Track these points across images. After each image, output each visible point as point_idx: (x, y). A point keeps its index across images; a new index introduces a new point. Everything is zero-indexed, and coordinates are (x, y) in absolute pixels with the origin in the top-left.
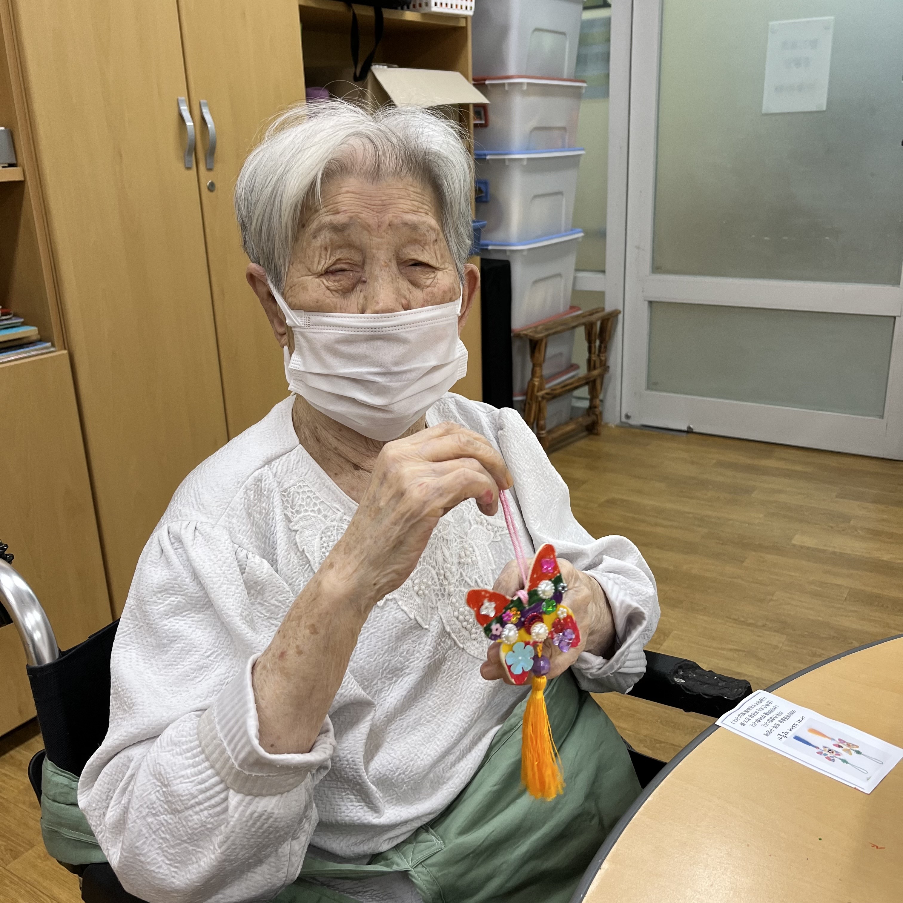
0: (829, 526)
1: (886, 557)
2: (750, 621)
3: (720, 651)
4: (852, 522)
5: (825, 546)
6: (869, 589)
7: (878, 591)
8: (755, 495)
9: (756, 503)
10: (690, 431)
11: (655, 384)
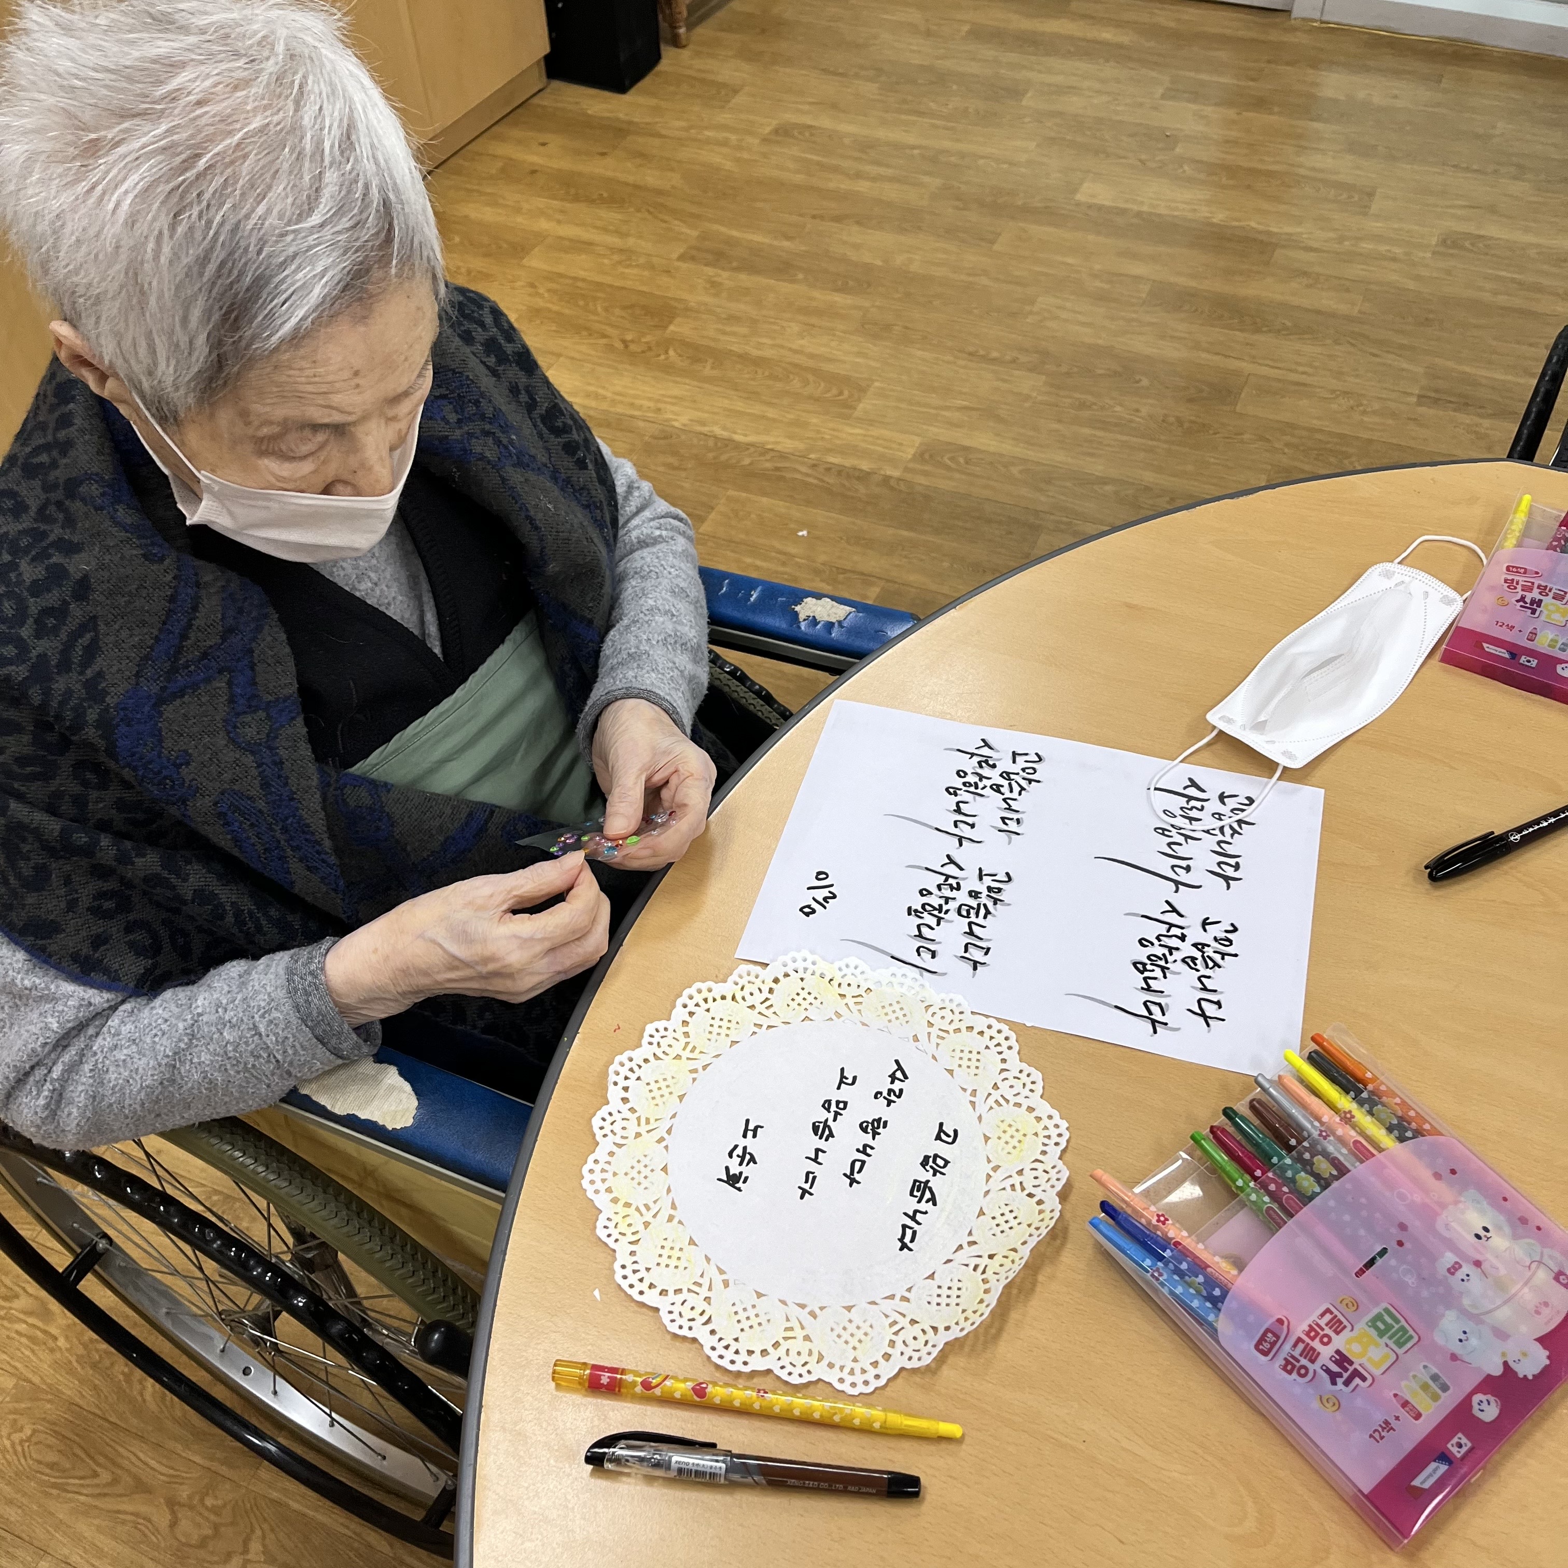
0: (1140, 161)
1: (1219, 217)
2: (995, 354)
3: (943, 413)
4: (1179, 150)
5: (1127, 201)
6: (1182, 281)
7: (1193, 284)
8: (1029, 101)
9: (1027, 120)
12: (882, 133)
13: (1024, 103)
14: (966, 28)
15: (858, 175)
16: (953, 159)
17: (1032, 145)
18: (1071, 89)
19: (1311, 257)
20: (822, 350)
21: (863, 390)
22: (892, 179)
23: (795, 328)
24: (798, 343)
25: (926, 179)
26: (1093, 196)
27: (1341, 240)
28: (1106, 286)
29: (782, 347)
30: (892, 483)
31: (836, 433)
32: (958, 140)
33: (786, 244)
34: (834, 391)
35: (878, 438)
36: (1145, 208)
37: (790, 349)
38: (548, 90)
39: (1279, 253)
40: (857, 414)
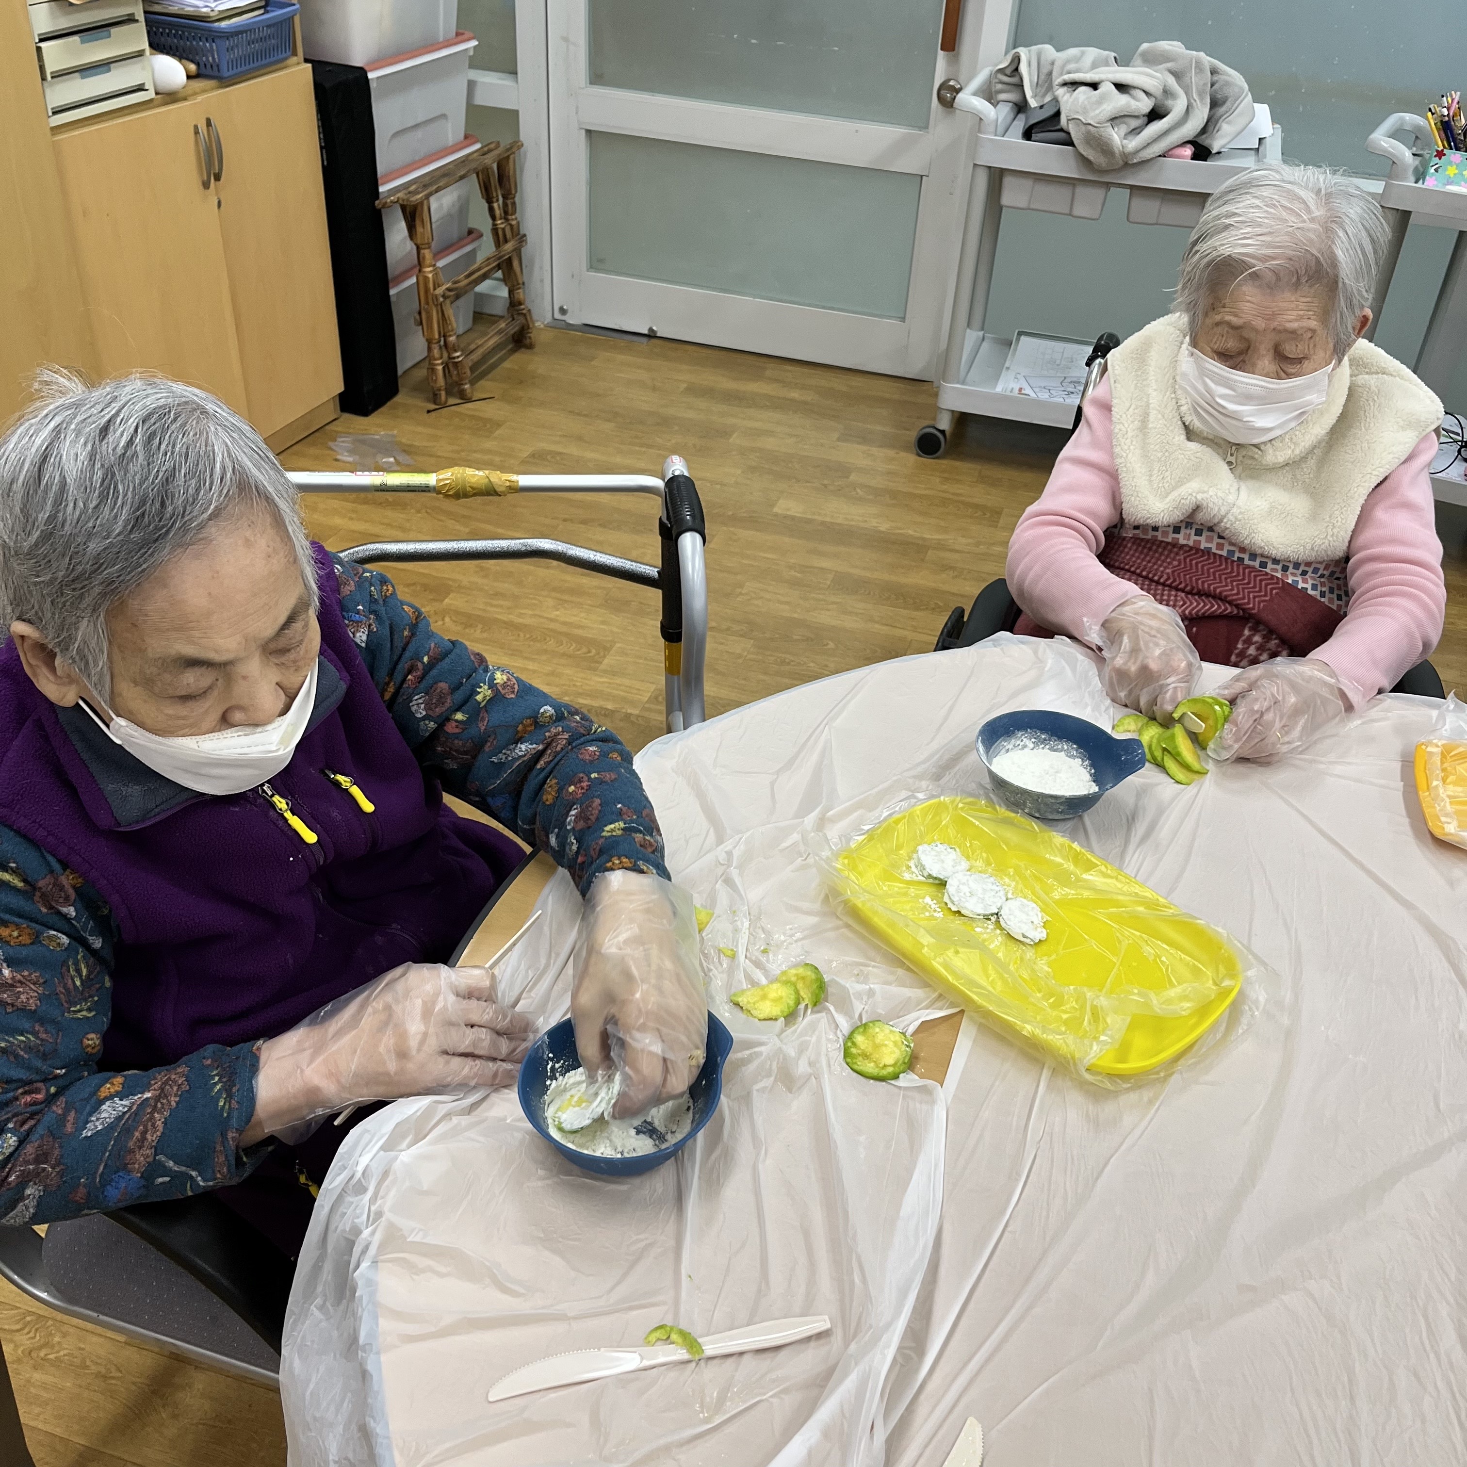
0: (823, 484)
1: (884, 527)
4: (853, 477)
5: (814, 514)
6: (858, 572)
7: (867, 574)
8: (735, 440)
9: (734, 453)
10: (652, 334)
11: (601, 261)
13: (731, 440)
14: (685, 385)
17: (739, 472)
18: (769, 433)
19: (956, 556)
20: (573, 619)
21: (607, 649)
23: (550, 602)
24: (554, 614)
26: (788, 510)
27: (978, 544)
28: (799, 575)
29: (540, 616)
30: (633, 719)
31: (585, 681)
34: (584, 650)
35: (620, 685)
36: (828, 519)
37: (547, 618)
38: (341, 419)
39: (930, 552)
40: (602, 667)
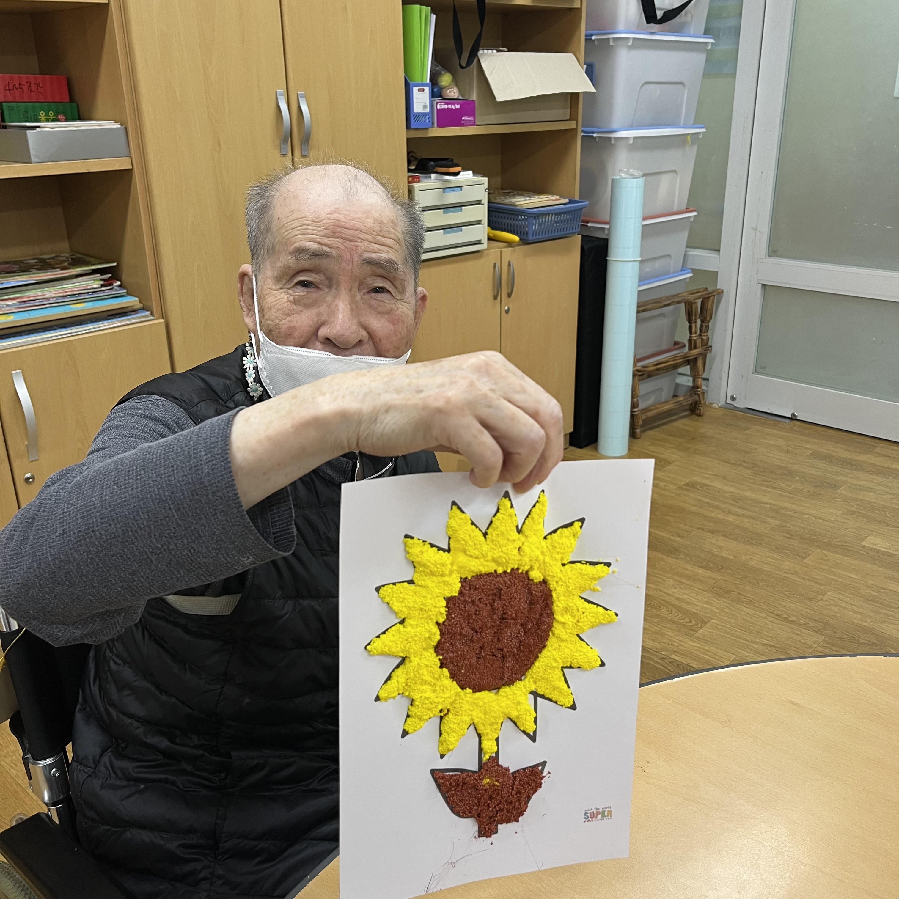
9: (839, 500)
10: (793, 417)
11: (763, 368)
12: (749, 494)
13: (839, 491)
14: (810, 452)
15: (729, 512)
16: (789, 513)
17: (840, 513)
18: (870, 490)
20: (685, 597)
21: (704, 623)
22: (749, 517)
23: (671, 582)
24: (671, 591)
25: (770, 520)
28: (874, 594)
29: (660, 590)
31: (682, 643)
32: (794, 504)
33: (678, 539)
34: (687, 620)
35: (708, 651)
37: (666, 593)
40: (697, 635)
